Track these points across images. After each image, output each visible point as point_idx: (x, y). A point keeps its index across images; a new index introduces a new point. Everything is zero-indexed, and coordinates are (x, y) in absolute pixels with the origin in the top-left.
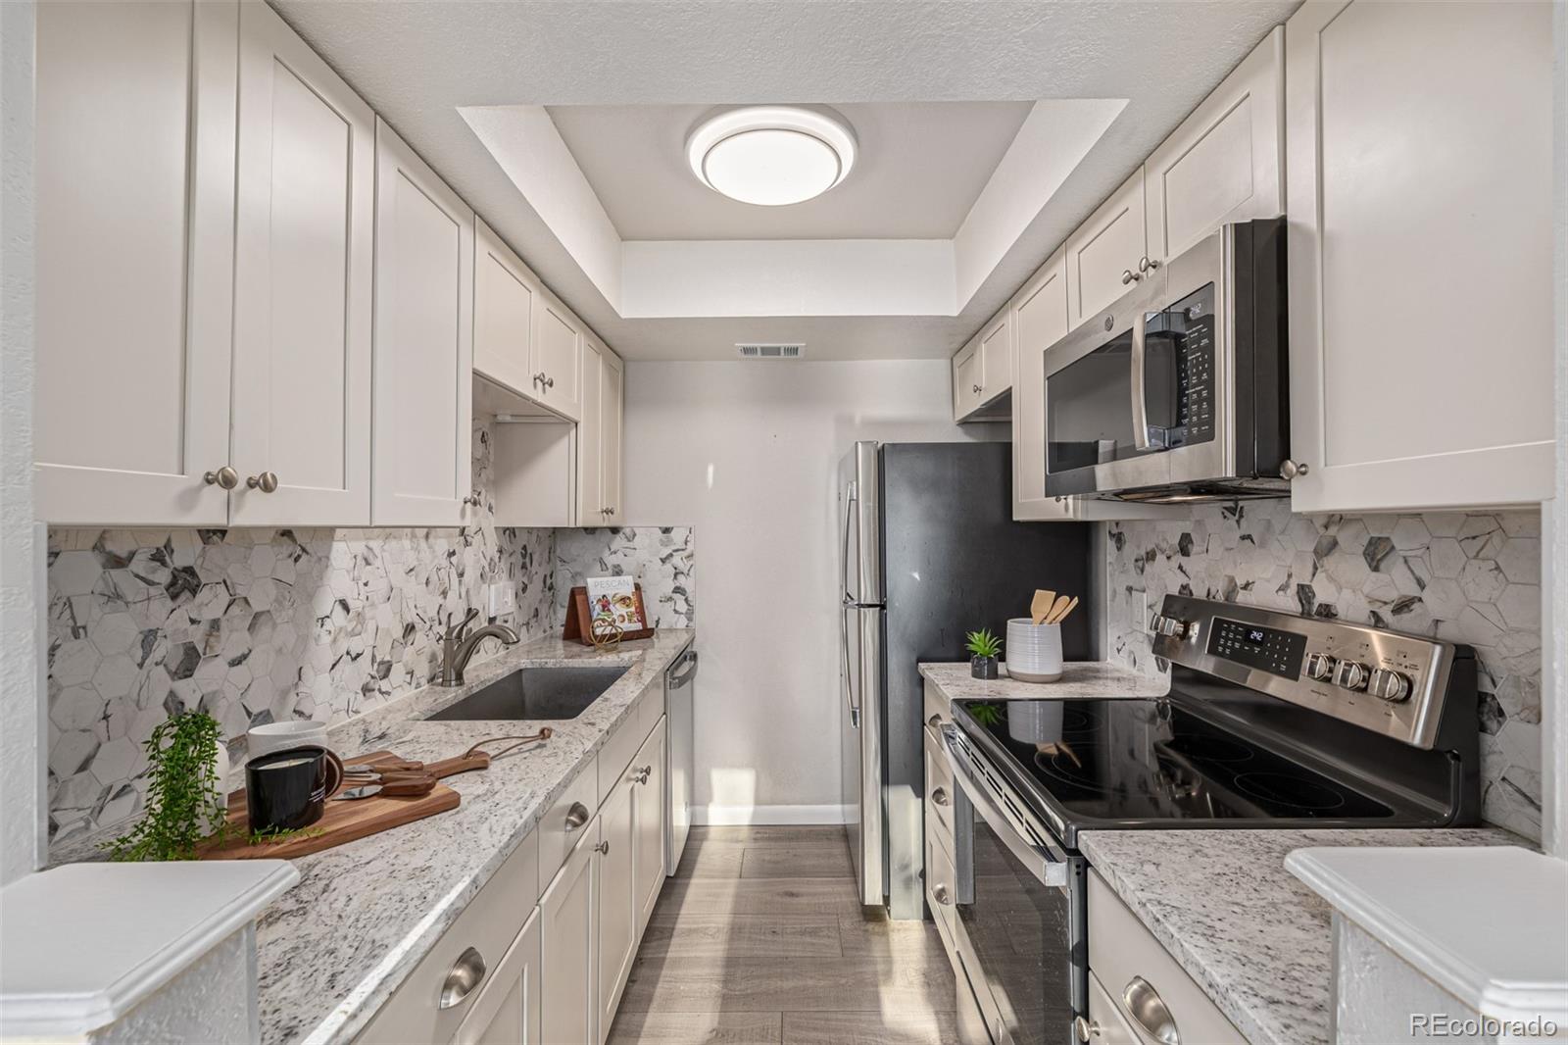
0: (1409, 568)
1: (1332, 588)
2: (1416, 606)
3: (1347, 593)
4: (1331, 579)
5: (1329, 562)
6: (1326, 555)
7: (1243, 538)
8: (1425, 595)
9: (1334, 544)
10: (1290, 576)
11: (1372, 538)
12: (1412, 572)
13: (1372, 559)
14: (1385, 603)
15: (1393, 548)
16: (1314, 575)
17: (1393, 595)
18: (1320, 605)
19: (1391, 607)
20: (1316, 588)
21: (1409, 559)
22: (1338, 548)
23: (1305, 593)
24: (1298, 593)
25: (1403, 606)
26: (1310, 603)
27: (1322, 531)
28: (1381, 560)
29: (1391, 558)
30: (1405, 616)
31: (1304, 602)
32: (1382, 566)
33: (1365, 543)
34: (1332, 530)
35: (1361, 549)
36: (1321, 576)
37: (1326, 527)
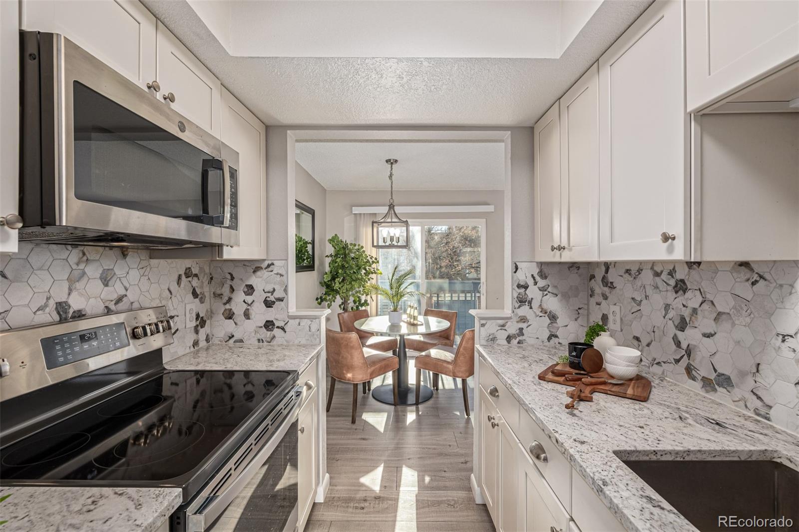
0: (122, 282)
1: (83, 300)
2: (125, 299)
3: (92, 301)
4: (81, 295)
5: (79, 285)
6: (78, 281)
8: (128, 293)
9: (84, 273)
10: (48, 299)
11: (104, 269)
12: (123, 284)
13: (105, 280)
14: (112, 301)
15: (115, 274)
16: (69, 294)
17: (115, 297)
18: (74, 312)
19: (114, 302)
20: (71, 301)
21: (121, 278)
22: (86, 276)
23: (62, 308)
24: (56, 308)
25: (119, 300)
26: (66, 312)
27: (74, 267)
28: (109, 280)
29: (114, 279)
30: (120, 304)
31: (61, 313)
32: (110, 283)
33: (101, 272)
34: (82, 266)
35: (99, 276)
36: (74, 294)
37: (78, 264)
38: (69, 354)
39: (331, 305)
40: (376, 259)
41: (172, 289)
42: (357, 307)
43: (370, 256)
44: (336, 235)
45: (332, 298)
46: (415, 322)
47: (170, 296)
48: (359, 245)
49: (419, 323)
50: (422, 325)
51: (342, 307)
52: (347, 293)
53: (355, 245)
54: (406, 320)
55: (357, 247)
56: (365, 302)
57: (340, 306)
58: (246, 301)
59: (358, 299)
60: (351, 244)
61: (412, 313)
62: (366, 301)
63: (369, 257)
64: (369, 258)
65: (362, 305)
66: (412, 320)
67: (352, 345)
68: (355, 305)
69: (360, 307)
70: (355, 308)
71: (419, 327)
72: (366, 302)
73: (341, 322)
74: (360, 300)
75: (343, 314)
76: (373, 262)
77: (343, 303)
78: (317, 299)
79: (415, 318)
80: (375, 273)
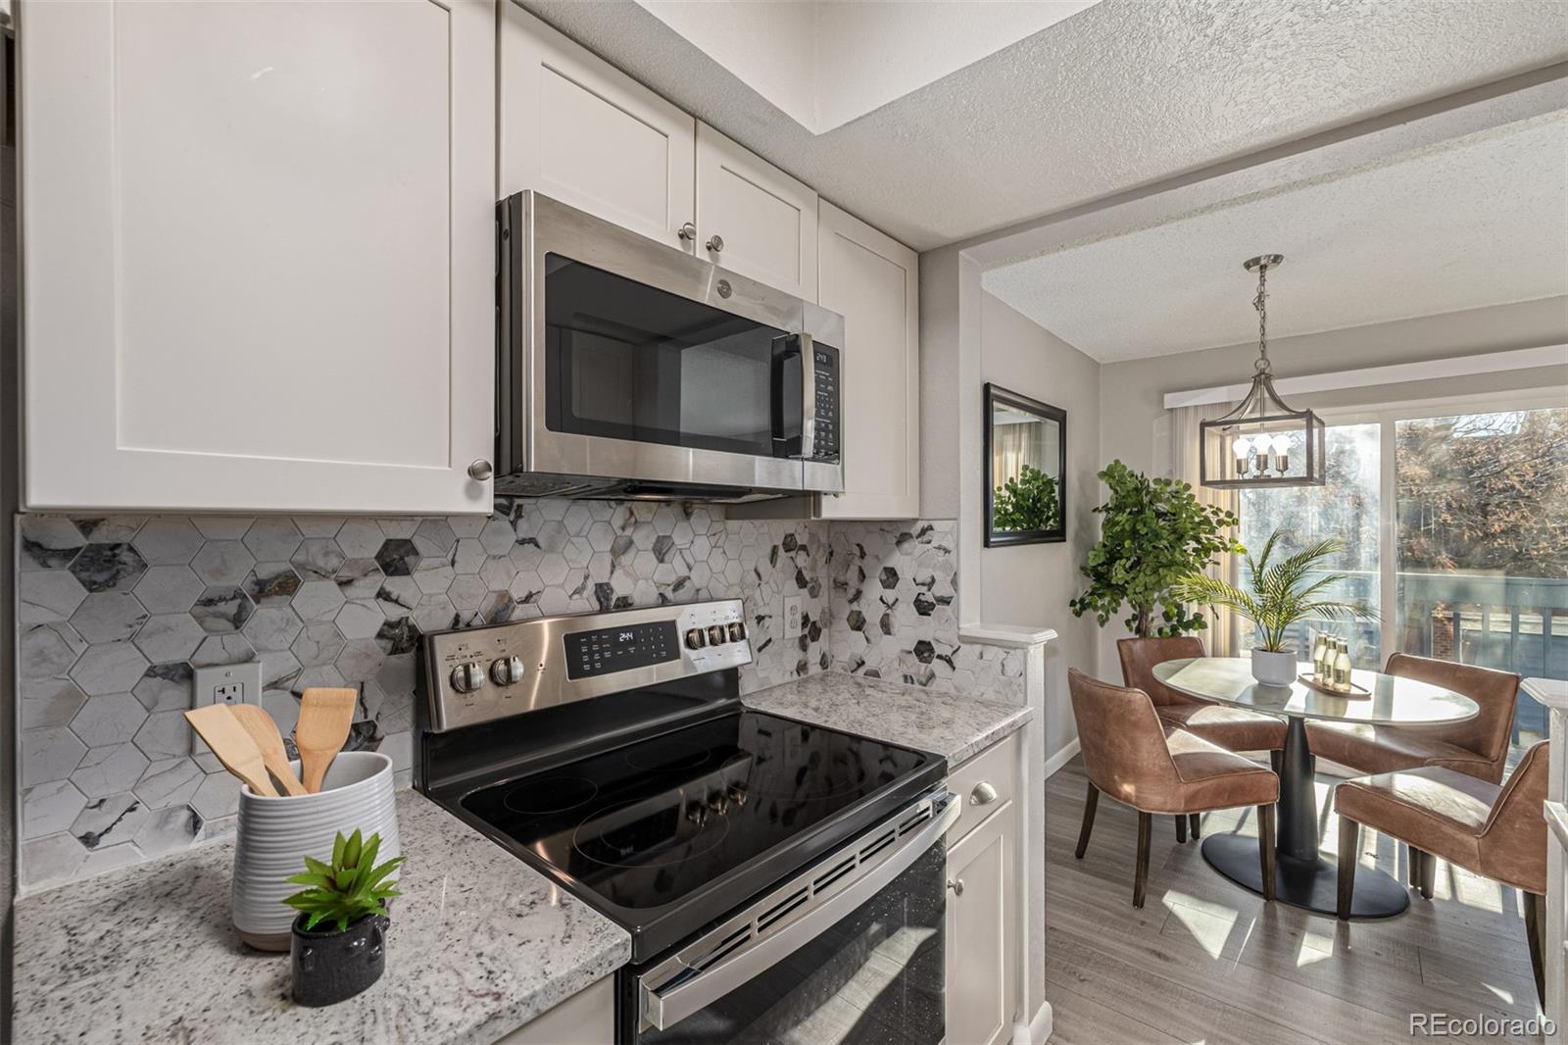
0: (683, 557)
1: (629, 582)
2: (687, 584)
3: (641, 584)
4: (627, 574)
5: (626, 560)
6: (623, 553)
7: (522, 542)
8: (693, 575)
9: (631, 543)
10: (586, 578)
11: (659, 537)
12: (685, 560)
13: (660, 553)
14: (669, 585)
15: (673, 543)
16: (612, 573)
17: (673, 579)
18: (618, 599)
19: (672, 587)
20: (614, 584)
21: (683, 551)
22: (633, 546)
23: (603, 591)
24: (596, 592)
25: (679, 585)
26: (608, 599)
27: (619, 532)
28: (664, 554)
29: (672, 551)
30: (681, 591)
31: (602, 599)
32: (666, 558)
33: (654, 540)
34: (628, 532)
35: (651, 546)
36: (618, 572)
37: (623, 528)
38: (597, 661)
39: (1107, 619)
40: (1229, 514)
41: (761, 570)
42: (1174, 629)
43: (1211, 507)
44: (1117, 461)
45: (1110, 603)
46: (1342, 687)
47: (758, 582)
48: (1178, 483)
49: (1354, 691)
50: (1366, 697)
51: (1134, 625)
52: (1146, 593)
53: (1168, 483)
54: (1310, 679)
55: (1173, 487)
56: (1195, 618)
57: (1128, 623)
58: (884, 598)
59: (1176, 611)
60: (1157, 481)
61: (1330, 661)
62: (1198, 617)
63: (1209, 510)
64: (1208, 512)
65: (1188, 626)
66: (1330, 681)
67: (1133, 718)
68: (1169, 625)
69: (1181, 630)
70: (1167, 630)
71: (1351, 703)
72: (1198, 622)
73: (1126, 659)
74: (1181, 614)
75: (1130, 643)
76: (1220, 523)
77: (1135, 618)
78: (1073, 603)
79: (1340, 676)
80: (1226, 549)
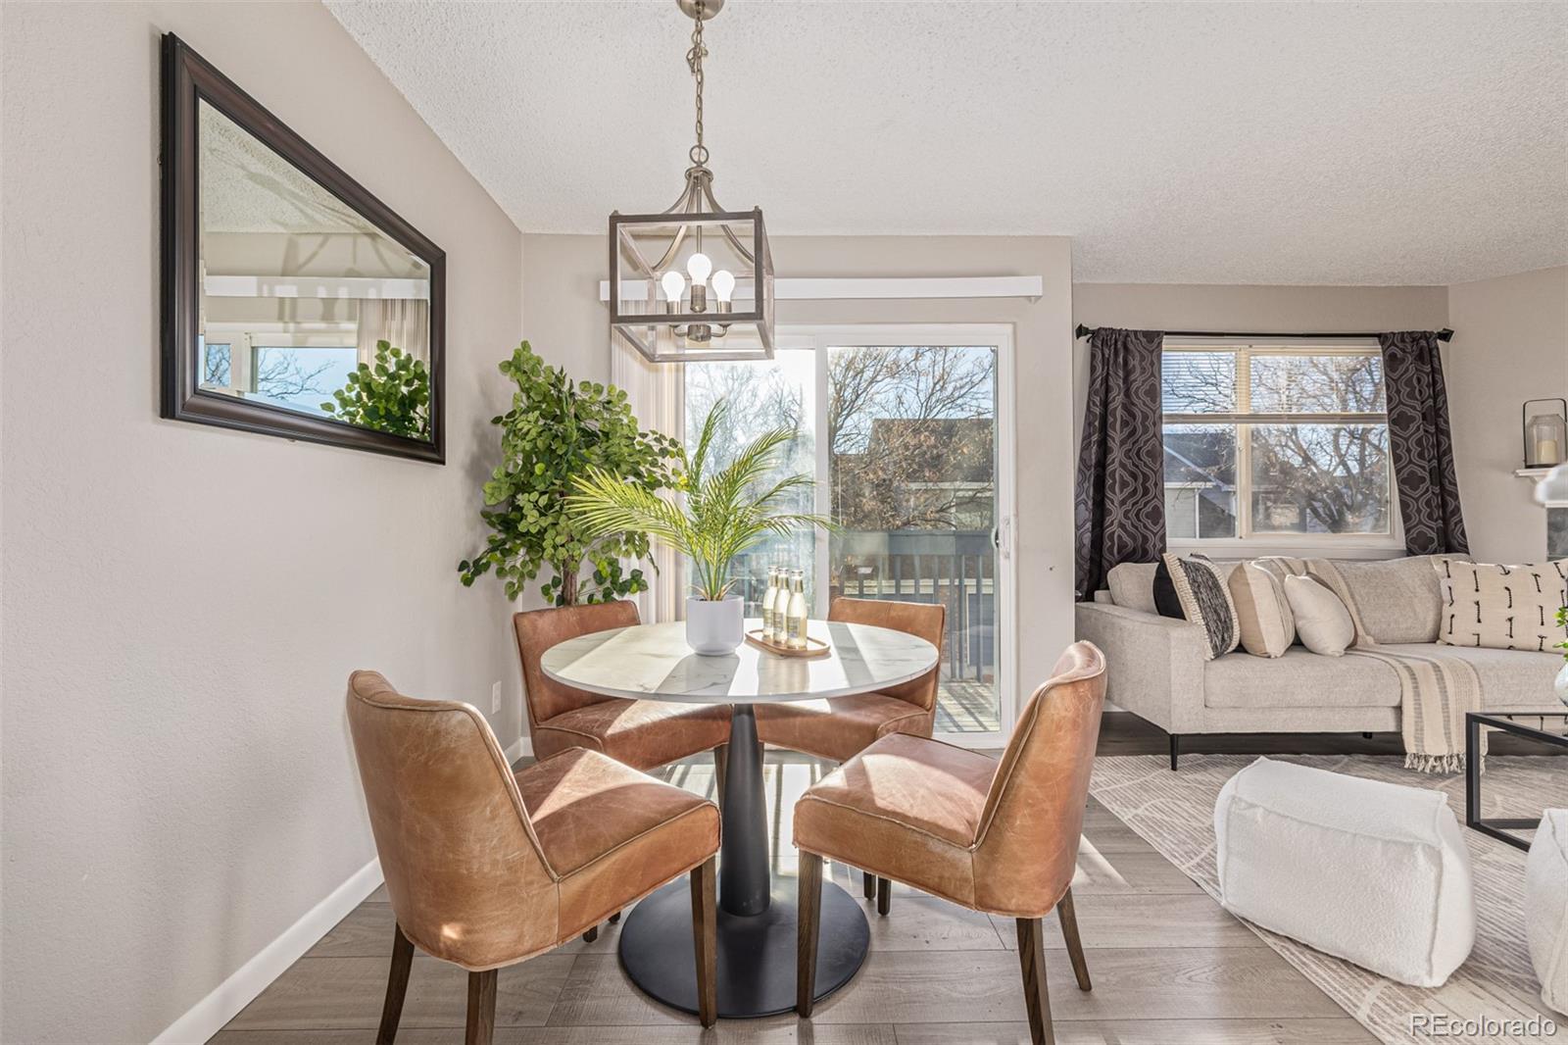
39: (521, 588)
40: (674, 443)
42: (607, 595)
43: (654, 433)
44: (525, 345)
45: (524, 564)
46: (797, 643)
48: (611, 388)
49: (812, 647)
50: (824, 654)
51: (556, 593)
52: (571, 545)
53: (599, 390)
54: (759, 637)
55: (604, 397)
56: (633, 578)
57: (546, 590)
59: (609, 570)
60: (585, 385)
61: (782, 609)
62: (636, 575)
63: (651, 436)
64: (650, 440)
65: (624, 588)
66: (783, 636)
68: (601, 588)
69: (615, 595)
70: (599, 597)
71: (812, 665)
72: (637, 581)
74: (616, 571)
76: (664, 452)
77: (556, 582)
78: (463, 566)
79: (794, 627)
80: (670, 485)
